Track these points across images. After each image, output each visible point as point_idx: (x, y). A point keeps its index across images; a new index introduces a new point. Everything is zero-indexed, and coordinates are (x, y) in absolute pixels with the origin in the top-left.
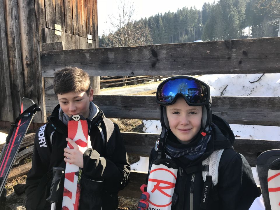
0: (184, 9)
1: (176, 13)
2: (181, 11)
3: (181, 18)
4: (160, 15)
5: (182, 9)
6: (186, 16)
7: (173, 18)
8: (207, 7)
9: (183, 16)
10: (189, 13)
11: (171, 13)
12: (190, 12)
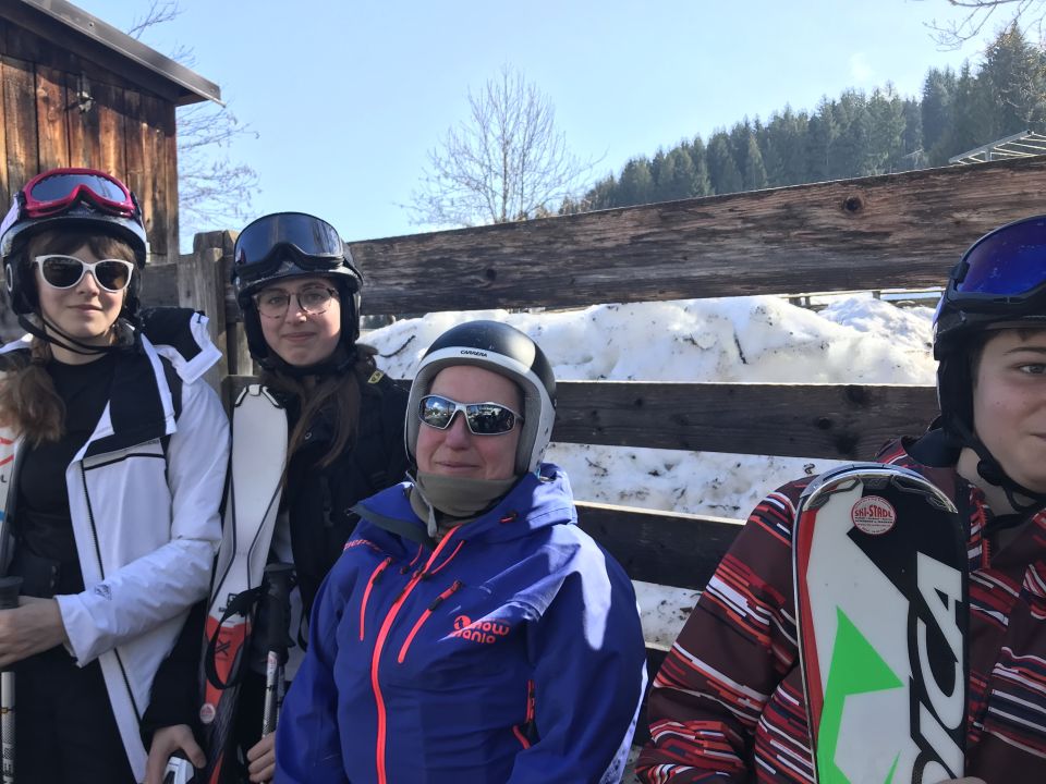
0: (846, 100)
1: (814, 118)
2: (834, 107)
3: (835, 133)
4: (752, 126)
5: (838, 101)
6: (856, 124)
7: (804, 134)
8: (941, 86)
9: (844, 126)
10: (868, 114)
11: (796, 116)
12: (869, 110)
